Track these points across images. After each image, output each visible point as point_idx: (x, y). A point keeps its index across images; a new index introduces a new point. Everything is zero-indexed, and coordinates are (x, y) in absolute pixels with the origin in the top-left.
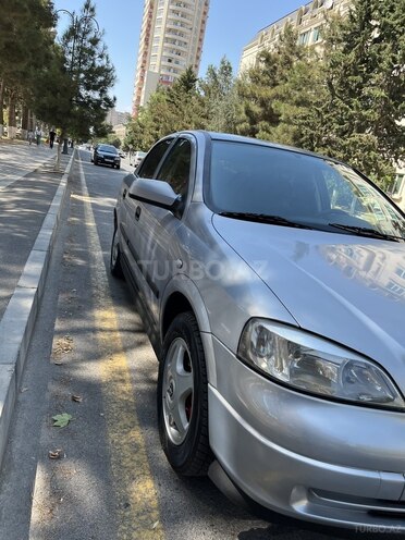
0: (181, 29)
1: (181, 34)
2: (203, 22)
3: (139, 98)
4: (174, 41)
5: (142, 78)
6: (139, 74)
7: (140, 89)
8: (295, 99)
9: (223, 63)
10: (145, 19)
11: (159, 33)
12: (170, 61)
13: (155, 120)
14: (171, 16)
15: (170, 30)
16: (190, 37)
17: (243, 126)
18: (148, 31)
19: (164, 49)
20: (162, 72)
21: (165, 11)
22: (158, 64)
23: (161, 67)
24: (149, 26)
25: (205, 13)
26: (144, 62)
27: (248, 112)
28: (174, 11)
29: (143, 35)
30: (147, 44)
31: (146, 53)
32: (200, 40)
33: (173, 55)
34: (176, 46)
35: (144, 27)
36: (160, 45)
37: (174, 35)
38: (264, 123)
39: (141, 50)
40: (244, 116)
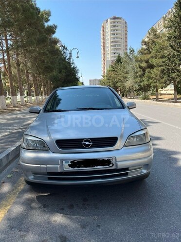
0: (117, 40)
1: (117, 42)
2: (126, 34)
3: (104, 72)
4: (115, 46)
5: (104, 63)
6: (103, 63)
7: (104, 68)
8: (159, 56)
9: (130, 49)
10: (102, 40)
11: (108, 44)
12: (114, 54)
13: (108, 79)
14: (112, 36)
15: (112, 42)
16: (121, 42)
17: (140, 73)
18: (103, 45)
19: (111, 50)
20: (112, 59)
21: (109, 35)
22: (110, 56)
23: (111, 57)
24: (104, 43)
25: (126, 30)
26: (104, 57)
27: (140, 67)
28: (113, 34)
29: (102, 47)
30: (104, 50)
31: (104, 54)
32: (126, 42)
33: (116, 51)
34: (116, 47)
35: (102, 44)
36: (109, 49)
37: (115, 43)
38: (148, 70)
39: (102, 53)
40: (139, 69)
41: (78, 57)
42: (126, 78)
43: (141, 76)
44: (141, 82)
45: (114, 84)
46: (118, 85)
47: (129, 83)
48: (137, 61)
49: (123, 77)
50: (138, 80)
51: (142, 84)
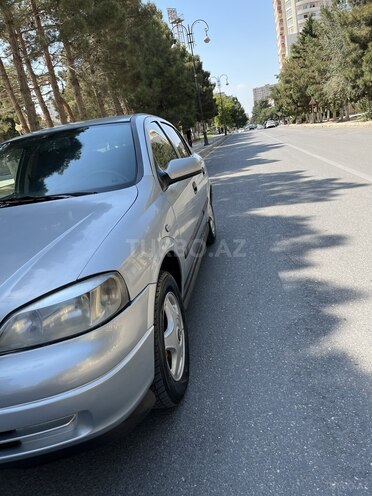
5: (283, 45)
6: (279, 43)
12: (305, 17)
13: (287, 82)
17: (354, 55)
19: (298, 8)
20: (301, 30)
22: (295, 25)
23: (299, 25)
26: (282, 29)
27: (354, 39)
29: (275, 6)
30: (280, 12)
31: (281, 21)
33: (308, 10)
36: (293, 6)
39: (277, 20)
40: (352, 45)
41: (207, 41)
42: (325, 71)
43: (356, 63)
44: (358, 76)
45: (300, 90)
46: (309, 92)
47: (333, 85)
48: (344, 24)
49: (319, 71)
50: (350, 72)
51: (360, 82)
